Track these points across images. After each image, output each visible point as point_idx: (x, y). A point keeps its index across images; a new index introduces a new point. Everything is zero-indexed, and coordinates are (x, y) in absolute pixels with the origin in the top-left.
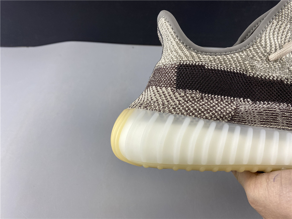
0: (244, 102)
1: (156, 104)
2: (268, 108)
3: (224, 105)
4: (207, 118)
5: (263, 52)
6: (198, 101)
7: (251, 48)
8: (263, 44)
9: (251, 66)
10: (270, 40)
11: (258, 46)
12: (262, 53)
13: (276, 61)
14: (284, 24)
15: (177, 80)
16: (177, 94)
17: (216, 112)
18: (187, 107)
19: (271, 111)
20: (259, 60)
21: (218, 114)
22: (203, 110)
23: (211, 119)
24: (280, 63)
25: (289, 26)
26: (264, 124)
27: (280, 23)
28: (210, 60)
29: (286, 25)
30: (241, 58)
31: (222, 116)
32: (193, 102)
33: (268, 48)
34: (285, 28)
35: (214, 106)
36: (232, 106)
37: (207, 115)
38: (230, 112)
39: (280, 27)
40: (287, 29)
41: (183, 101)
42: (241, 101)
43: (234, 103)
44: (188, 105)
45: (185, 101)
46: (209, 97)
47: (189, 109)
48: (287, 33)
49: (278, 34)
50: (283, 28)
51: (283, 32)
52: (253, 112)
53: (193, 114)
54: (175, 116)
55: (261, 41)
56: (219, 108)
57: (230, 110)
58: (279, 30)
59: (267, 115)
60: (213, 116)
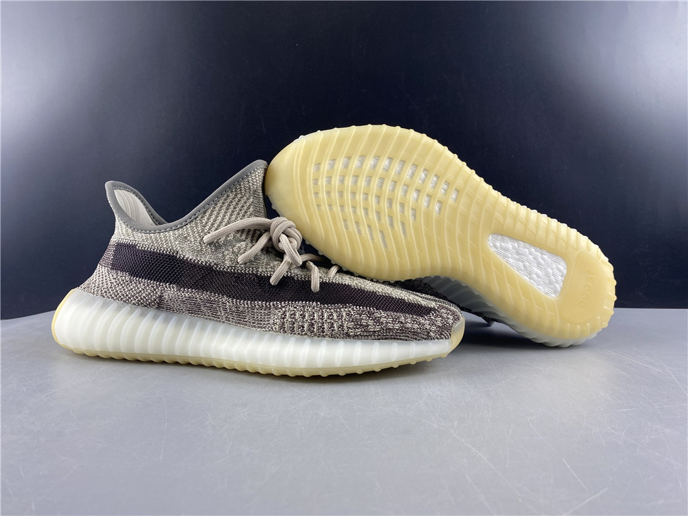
0: (170, 287)
4: (134, 304)
6: (128, 284)
10: (217, 217)
12: (198, 232)
13: (210, 244)
14: (245, 198)
15: (114, 259)
16: (111, 275)
18: (117, 291)
21: (144, 301)
22: (130, 296)
23: (139, 305)
24: (215, 246)
25: (251, 200)
27: (239, 196)
29: (248, 199)
30: (174, 237)
32: (123, 285)
33: (207, 227)
34: (245, 202)
35: (141, 292)
36: (157, 293)
38: (155, 300)
39: (239, 201)
40: (248, 204)
41: (115, 284)
43: (160, 289)
44: (117, 289)
45: (117, 284)
46: (137, 280)
48: (248, 208)
49: (235, 208)
50: (242, 202)
51: (243, 206)
52: (177, 300)
53: (121, 299)
54: (105, 300)
56: (144, 295)
58: (237, 204)
60: (139, 303)
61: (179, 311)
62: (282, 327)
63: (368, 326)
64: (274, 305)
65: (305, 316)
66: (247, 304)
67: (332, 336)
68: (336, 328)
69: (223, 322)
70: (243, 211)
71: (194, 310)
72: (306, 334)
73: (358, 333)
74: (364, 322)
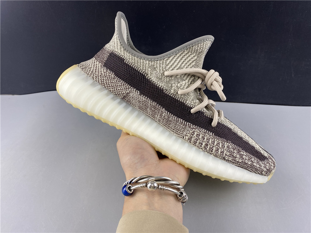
0: (135, 91)
2: (145, 101)
3: (123, 88)
4: (110, 91)
5: (164, 68)
6: (111, 79)
7: (158, 62)
8: (168, 62)
10: (175, 62)
11: (163, 62)
12: (162, 68)
13: (167, 76)
14: (193, 55)
15: (107, 61)
16: (102, 69)
17: (116, 90)
18: (104, 80)
19: (145, 103)
20: (158, 71)
21: (117, 92)
22: (110, 85)
24: (169, 78)
25: (196, 58)
26: (140, 109)
27: (190, 53)
28: (129, 58)
29: (194, 57)
30: (148, 65)
31: (119, 93)
32: (109, 78)
33: (168, 67)
34: (192, 58)
35: (118, 86)
36: (127, 91)
37: (111, 89)
38: (124, 94)
39: (189, 56)
40: (193, 60)
41: (104, 75)
42: (134, 90)
43: (130, 90)
44: (104, 78)
45: (105, 76)
46: (118, 79)
47: (103, 81)
48: (193, 62)
51: (190, 60)
52: (136, 99)
53: (104, 85)
54: (94, 81)
55: (167, 60)
56: (119, 89)
57: (124, 92)
58: (187, 58)
59: (143, 104)
60: (114, 91)
62: (190, 139)
63: (236, 157)
64: (189, 125)
65: (204, 138)
66: (175, 118)
67: (216, 156)
68: (219, 152)
69: (156, 121)
70: (189, 63)
71: (142, 109)
72: (202, 149)
73: (230, 160)
74: (235, 155)
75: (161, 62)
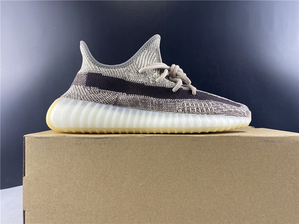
0: (122, 94)
1: (74, 95)
2: (134, 98)
3: (111, 96)
4: (101, 103)
5: (136, 68)
6: (97, 93)
7: (130, 66)
8: (137, 63)
9: (128, 75)
10: (142, 61)
11: (133, 65)
12: (135, 68)
13: (142, 73)
15: (86, 81)
16: (86, 89)
17: (106, 99)
18: (91, 96)
19: (135, 99)
20: (133, 72)
21: (107, 101)
22: (99, 98)
23: (104, 103)
24: (144, 74)
25: (155, 54)
26: (133, 107)
27: (150, 52)
28: (106, 71)
29: (154, 53)
30: (123, 70)
31: (109, 102)
32: (94, 94)
33: (139, 66)
34: (153, 55)
35: (106, 96)
36: (115, 96)
37: (101, 101)
38: (114, 100)
39: (150, 54)
40: (154, 56)
41: (89, 93)
42: (120, 94)
43: (117, 95)
44: (91, 95)
45: (90, 93)
46: (103, 91)
47: (91, 98)
48: (154, 58)
49: (148, 58)
51: (152, 57)
52: (126, 100)
53: (93, 100)
54: (83, 102)
55: (136, 62)
56: (108, 97)
57: (114, 98)
58: (149, 56)
59: (133, 102)
60: (104, 102)
61: (126, 106)
62: (183, 110)
63: (222, 109)
64: (177, 100)
65: (193, 105)
66: (164, 100)
67: (208, 114)
68: (210, 110)
69: (150, 110)
70: (152, 59)
71: (134, 105)
72: (196, 113)
73: (220, 112)
74: (220, 107)
75: (132, 65)
